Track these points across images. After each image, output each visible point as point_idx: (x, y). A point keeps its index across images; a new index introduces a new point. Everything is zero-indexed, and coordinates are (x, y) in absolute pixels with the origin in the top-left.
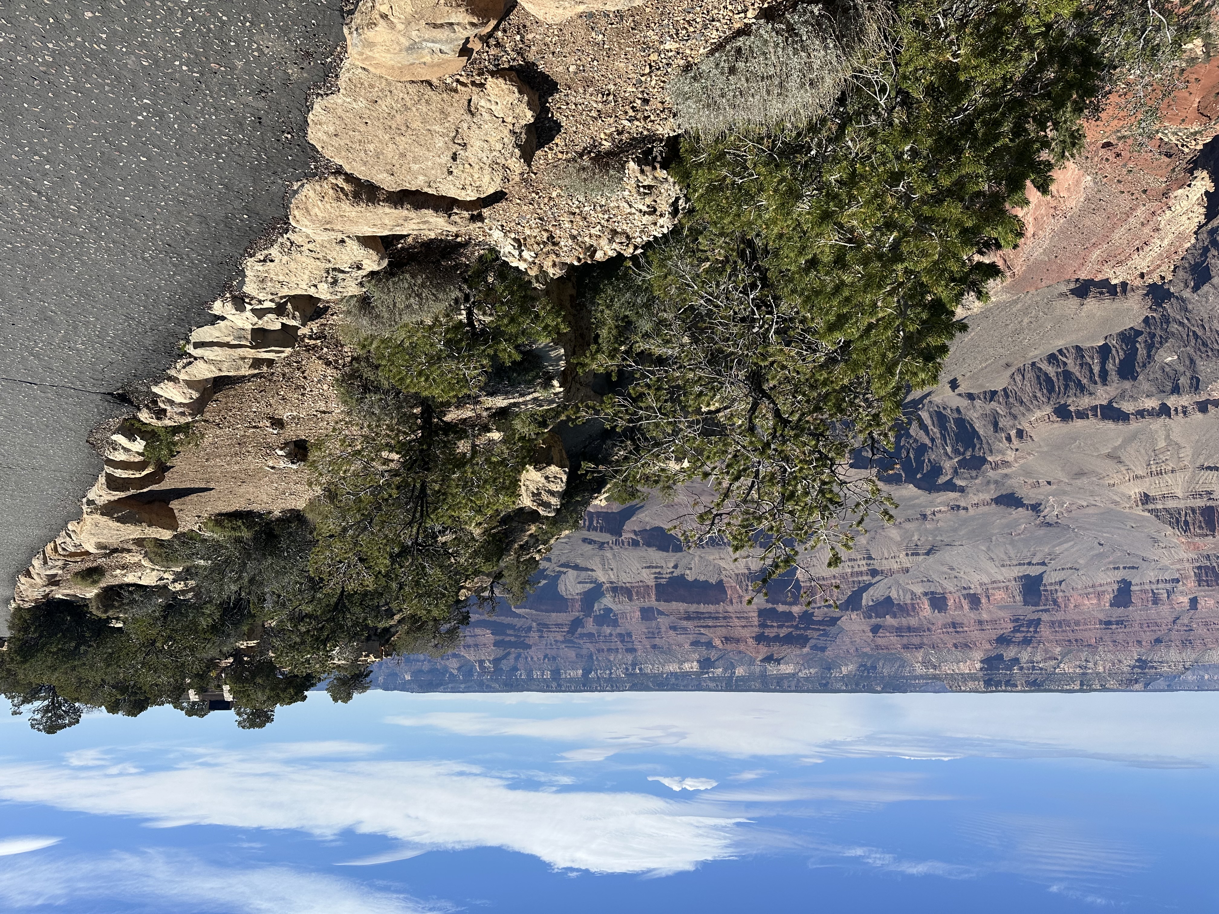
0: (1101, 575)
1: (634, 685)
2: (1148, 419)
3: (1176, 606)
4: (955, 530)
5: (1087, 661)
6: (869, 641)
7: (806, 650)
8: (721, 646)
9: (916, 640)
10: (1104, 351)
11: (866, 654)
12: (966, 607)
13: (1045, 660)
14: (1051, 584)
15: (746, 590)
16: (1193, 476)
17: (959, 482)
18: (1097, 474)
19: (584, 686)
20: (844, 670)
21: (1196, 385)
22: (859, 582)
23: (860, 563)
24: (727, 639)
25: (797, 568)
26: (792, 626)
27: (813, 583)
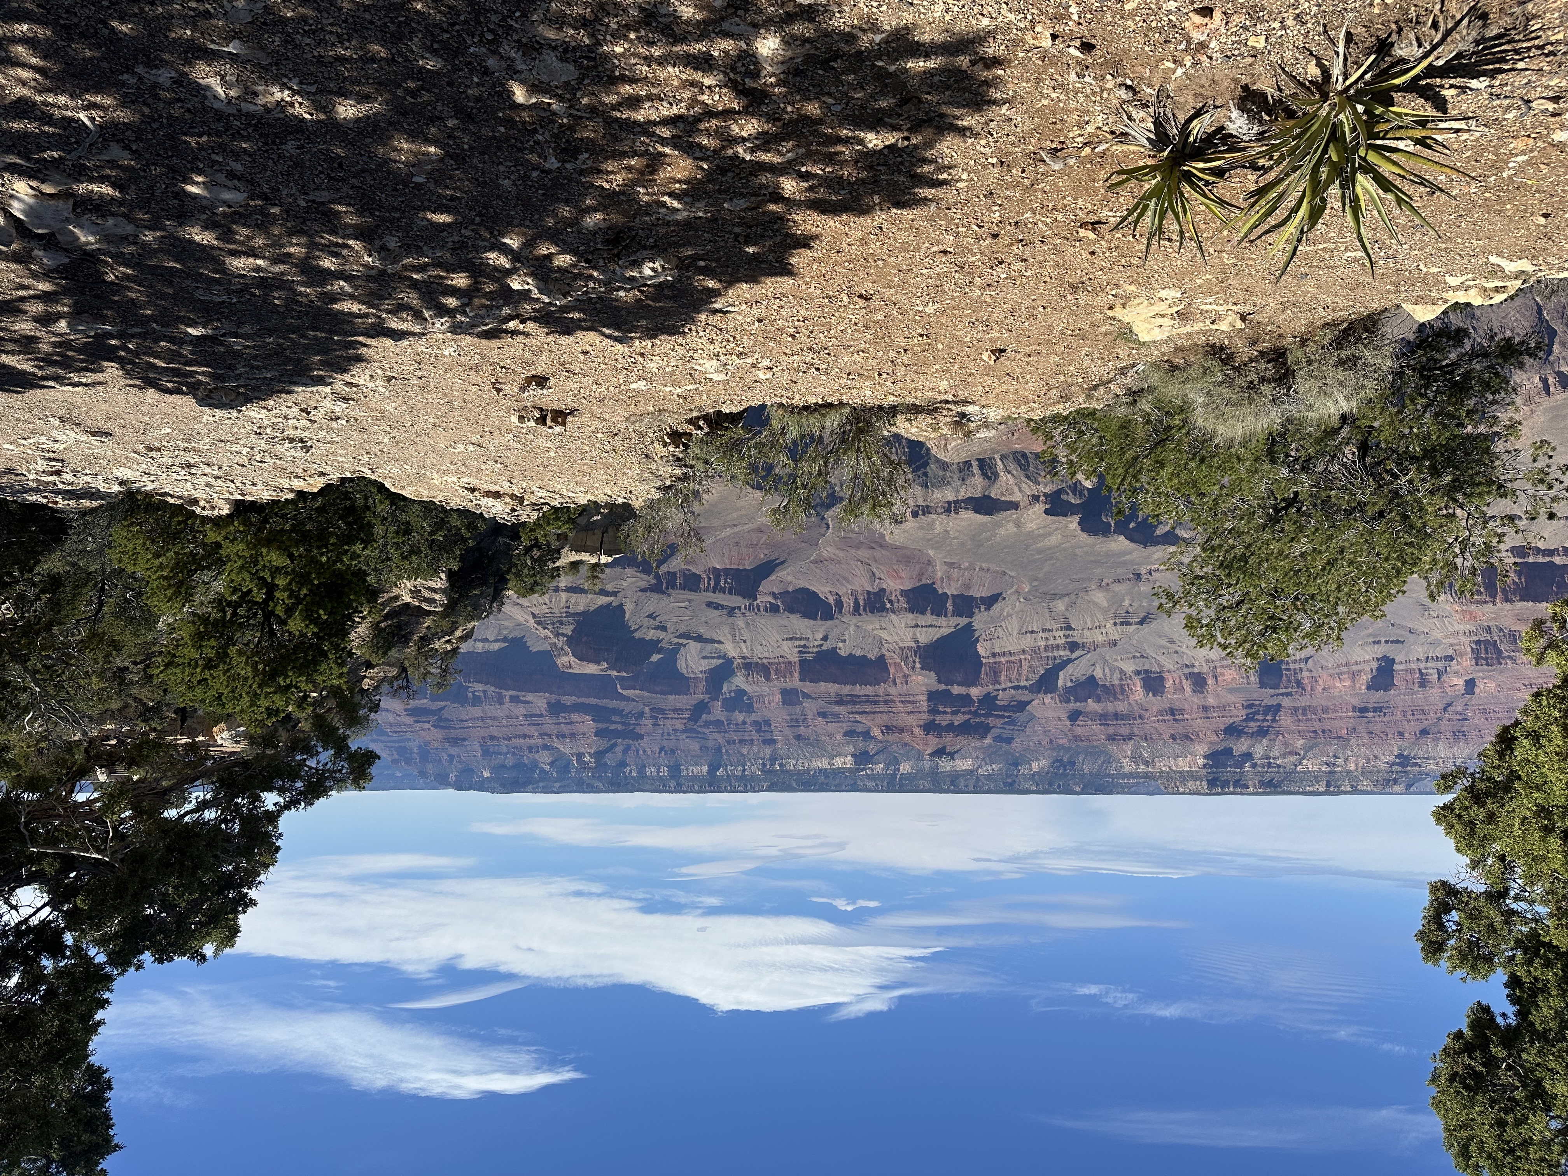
0: (1358, 650)
1: (772, 784)
3: (1448, 690)
5: (1335, 756)
6: (1066, 730)
7: (988, 741)
8: (880, 737)
9: (1124, 730)
11: (1062, 747)
12: (1188, 689)
13: (1284, 756)
14: (1295, 661)
15: (913, 668)
19: (710, 785)
20: (1035, 766)
22: (1055, 658)
23: (1057, 634)
24: (888, 728)
25: (977, 640)
26: (969, 712)
27: (998, 659)
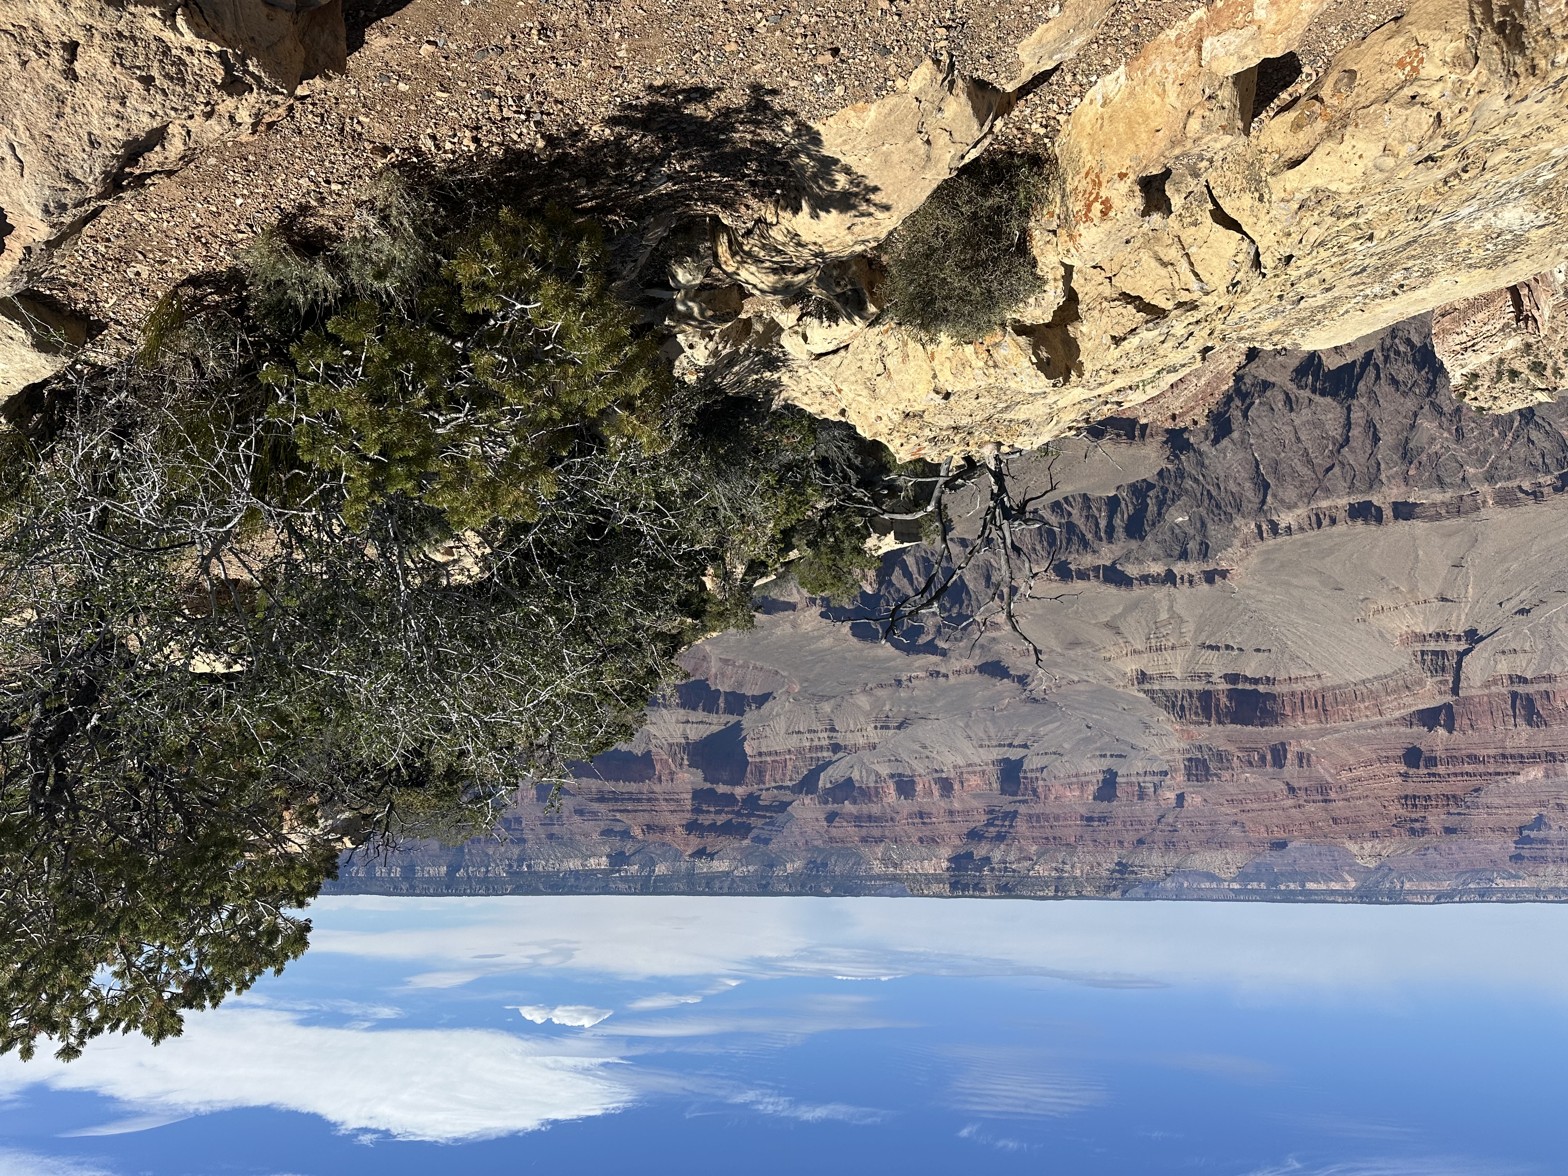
0: (1087, 763)
1: (517, 887)
2: (1152, 587)
3: (1162, 803)
4: (932, 701)
5: (1064, 863)
6: (822, 831)
7: (746, 842)
8: (640, 837)
9: (876, 832)
10: (1113, 503)
11: (816, 848)
12: (936, 793)
13: (1019, 861)
14: (1032, 771)
15: (681, 765)
16: (1194, 655)
17: (942, 644)
18: (1093, 645)
19: (447, 888)
20: (790, 868)
21: (1205, 552)
22: (818, 759)
23: (821, 735)
24: (649, 827)
25: (745, 739)
26: (733, 812)
27: (763, 759)
